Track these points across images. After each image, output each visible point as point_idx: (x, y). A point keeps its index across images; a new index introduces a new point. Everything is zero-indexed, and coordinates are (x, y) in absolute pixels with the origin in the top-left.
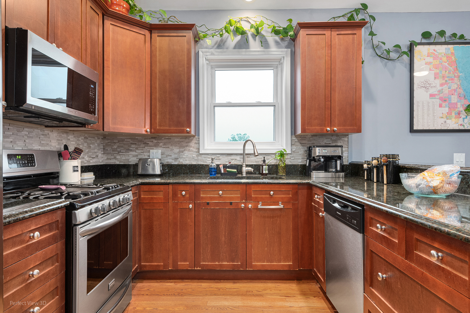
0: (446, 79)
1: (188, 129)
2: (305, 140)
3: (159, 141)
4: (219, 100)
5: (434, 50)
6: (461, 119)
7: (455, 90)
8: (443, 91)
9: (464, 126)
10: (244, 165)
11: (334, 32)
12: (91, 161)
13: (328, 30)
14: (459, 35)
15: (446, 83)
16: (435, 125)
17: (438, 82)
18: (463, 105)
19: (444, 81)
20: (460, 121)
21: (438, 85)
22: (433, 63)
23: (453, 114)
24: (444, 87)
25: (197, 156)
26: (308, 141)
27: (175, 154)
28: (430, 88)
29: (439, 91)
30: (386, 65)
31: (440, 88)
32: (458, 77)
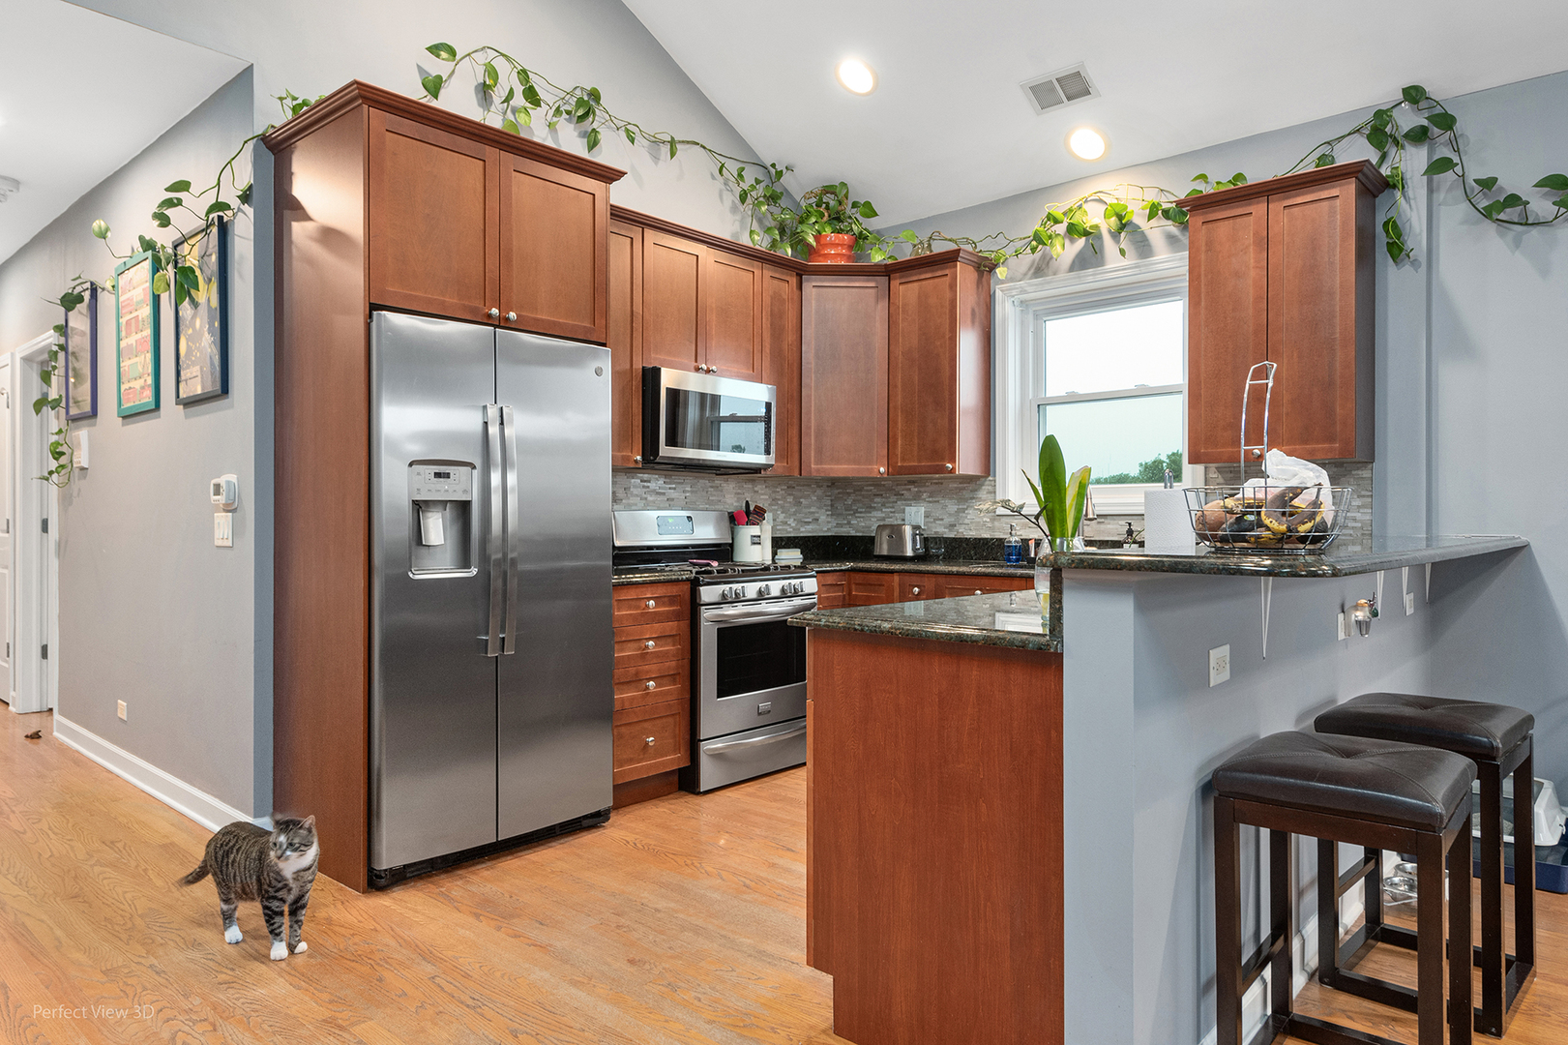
1: (949, 465)
3: (922, 489)
4: (1054, 388)
11: (1277, 203)
12: (802, 529)
13: (1258, 203)
25: (993, 520)
27: (950, 515)
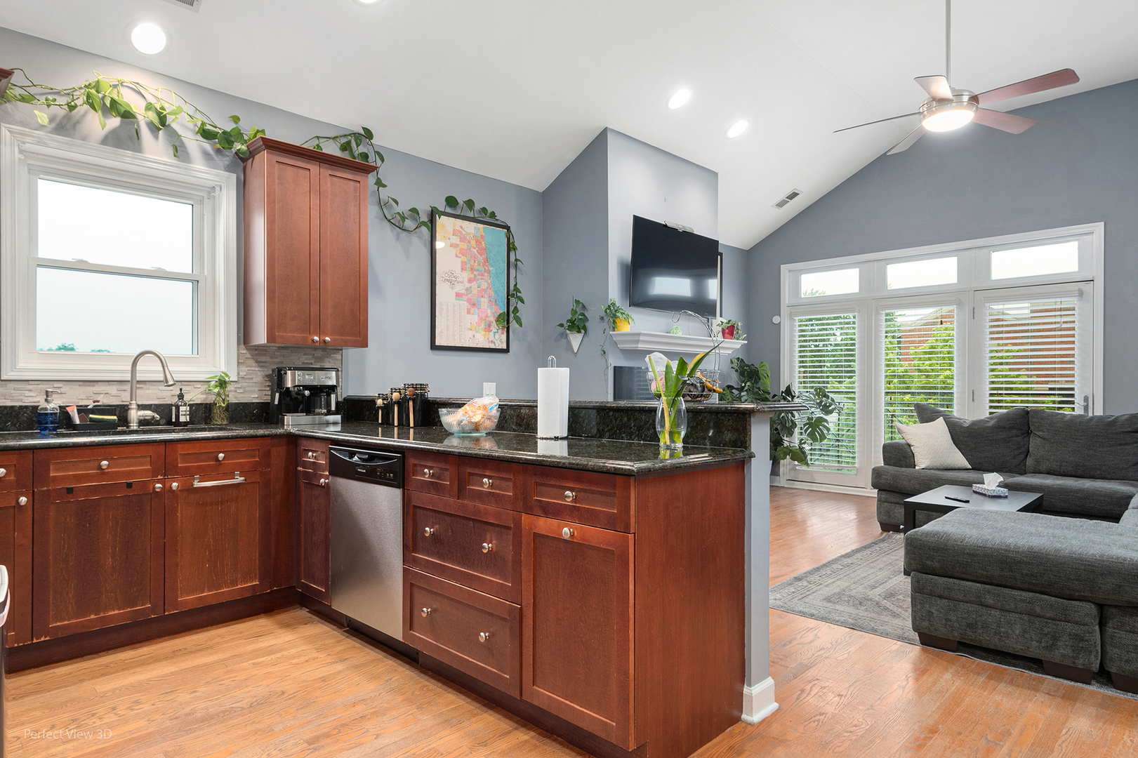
0: (475, 273)
2: (265, 355)
5: (461, 227)
6: (492, 333)
7: (485, 291)
8: (472, 290)
9: (494, 343)
10: (134, 406)
11: (325, 170)
13: (315, 164)
14: (489, 211)
15: (475, 279)
16: (463, 340)
17: (466, 276)
18: (493, 314)
19: (473, 276)
20: (491, 336)
21: (466, 281)
22: (460, 247)
23: (483, 326)
24: (473, 284)
28: (456, 283)
29: (467, 290)
30: (398, 237)
31: (468, 285)
32: (489, 272)
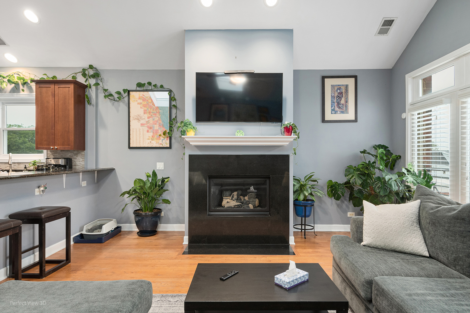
0: (151, 114)
2: (56, 153)
5: (143, 95)
6: (161, 140)
7: (157, 121)
8: (150, 121)
9: (162, 145)
10: (10, 170)
14: (159, 85)
15: (151, 116)
16: (144, 144)
17: (146, 116)
18: (162, 131)
19: (150, 115)
20: (160, 141)
21: (146, 118)
22: (143, 104)
23: (156, 137)
24: (150, 119)
26: (59, 154)
28: (141, 120)
29: (147, 122)
30: (113, 104)
31: (147, 120)
32: (159, 112)
